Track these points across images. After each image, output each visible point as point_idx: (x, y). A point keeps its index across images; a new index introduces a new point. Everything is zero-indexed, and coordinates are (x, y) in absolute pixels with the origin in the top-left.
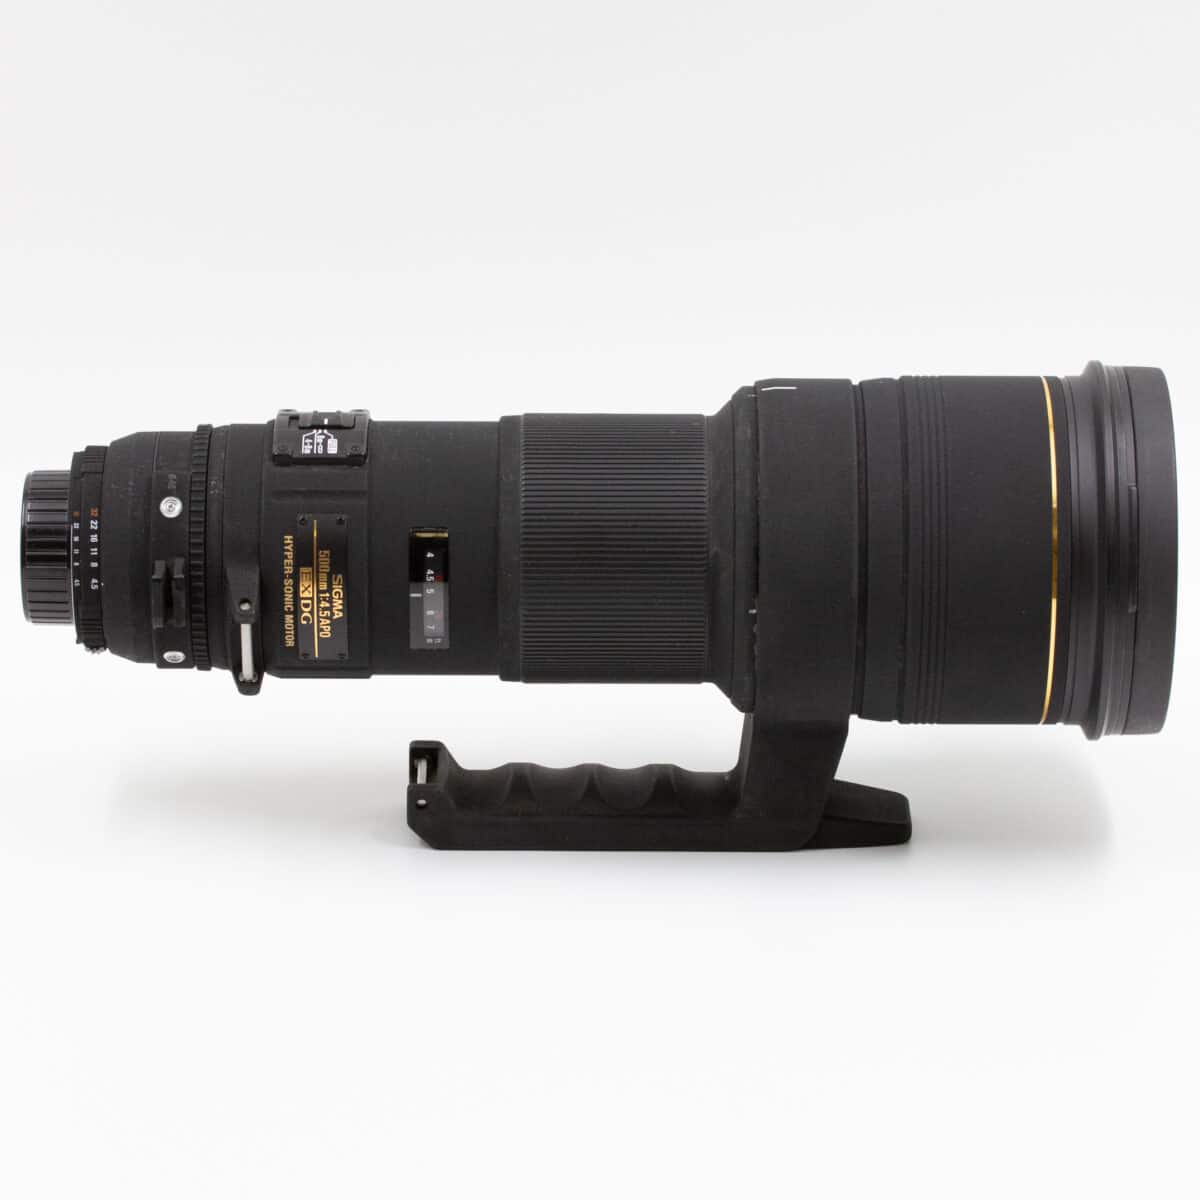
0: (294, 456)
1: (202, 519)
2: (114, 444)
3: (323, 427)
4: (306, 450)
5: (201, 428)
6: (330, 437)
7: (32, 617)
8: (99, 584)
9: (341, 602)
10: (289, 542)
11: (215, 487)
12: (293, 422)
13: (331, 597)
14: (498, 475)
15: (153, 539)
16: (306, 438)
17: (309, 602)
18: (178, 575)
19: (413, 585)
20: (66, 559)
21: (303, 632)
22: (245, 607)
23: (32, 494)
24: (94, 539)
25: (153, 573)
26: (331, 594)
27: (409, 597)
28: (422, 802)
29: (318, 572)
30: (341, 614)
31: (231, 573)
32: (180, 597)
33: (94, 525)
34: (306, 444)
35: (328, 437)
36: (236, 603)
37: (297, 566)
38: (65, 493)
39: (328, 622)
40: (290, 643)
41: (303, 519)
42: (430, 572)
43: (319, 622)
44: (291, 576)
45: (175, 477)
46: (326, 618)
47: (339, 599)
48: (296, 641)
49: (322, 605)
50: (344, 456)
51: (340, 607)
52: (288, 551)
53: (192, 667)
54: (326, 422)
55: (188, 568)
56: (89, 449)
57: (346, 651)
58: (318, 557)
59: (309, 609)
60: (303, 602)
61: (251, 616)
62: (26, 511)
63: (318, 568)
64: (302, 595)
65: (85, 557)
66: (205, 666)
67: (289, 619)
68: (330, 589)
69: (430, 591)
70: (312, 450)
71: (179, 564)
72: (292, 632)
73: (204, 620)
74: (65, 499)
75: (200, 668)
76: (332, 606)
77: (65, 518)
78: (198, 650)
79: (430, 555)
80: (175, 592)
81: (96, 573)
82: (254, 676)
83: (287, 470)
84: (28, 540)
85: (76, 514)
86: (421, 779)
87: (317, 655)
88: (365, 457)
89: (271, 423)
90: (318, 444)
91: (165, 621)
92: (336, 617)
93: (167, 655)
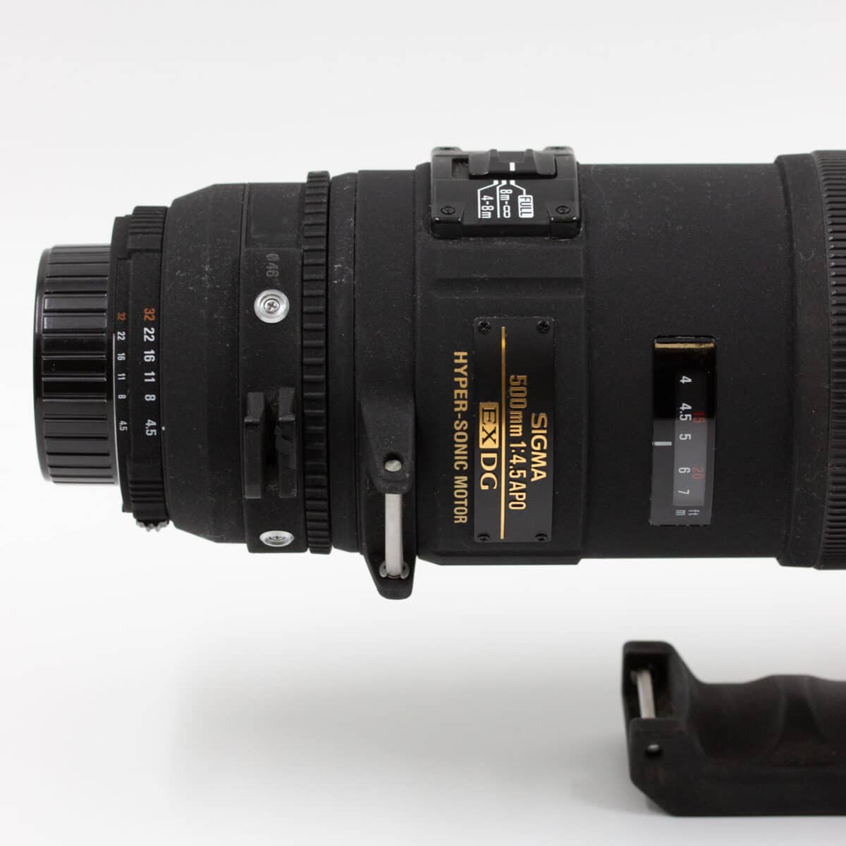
0: (466, 223)
1: (322, 326)
2: (177, 202)
3: (508, 176)
4: (484, 213)
5: (312, 176)
6: (521, 193)
7: (54, 476)
8: (158, 428)
9: (544, 455)
10: (461, 361)
11: (342, 270)
12: (459, 167)
13: (529, 449)
14: (791, 248)
15: (243, 358)
16: (483, 194)
17: (494, 455)
18: (286, 416)
19: (658, 425)
20: (105, 389)
21: (482, 502)
22: (394, 466)
23: (50, 284)
24: (150, 356)
25: (245, 415)
26: (528, 443)
27: (651, 447)
28: (654, 747)
29: (508, 409)
30: (544, 475)
31: (370, 411)
32: (289, 450)
33: (149, 334)
34: (483, 203)
35: (517, 193)
36: (378, 459)
37: (474, 399)
38: (103, 283)
39: (524, 486)
40: (461, 517)
41: (484, 325)
42: (685, 407)
43: (508, 486)
44: (465, 416)
45: (276, 257)
46: (520, 480)
47: (542, 451)
48: (470, 515)
49: (514, 461)
50: (544, 222)
51: (544, 464)
52: (460, 375)
53: (303, 550)
54: (512, 167)
55: (300, 406)
56: (139, 211)
57: (549, 532)
58: (508, 385)
59: (493, 468)
60: (484, 456)
61: (403, 481)
62: (40, 312)
63: (508, 402)
64: (482, 446)
65: (135, 386)
66: (322, 548)
67: (461, 482)
68: (527, 436)
69: (685, 437)
70: (494, 213)
71: (285, 398)
72: (466, 503)
73: (325, 483)
74: (105, 292)
75: (315, 550)
76: (530, 463)
77: (104, 323)
78: (312, 529)
79: (685, 380)
80: (281, 444)
81: (154, 411)
82: (404, 568)
83: (453, 245)
84: (44, 358)
85: (121, 317)
86: (647, 710)
87: (502, 537)
88: (579, 221)
89: (424, 169)
90: (502, 203)
91: (264, 490)
92: (536, 478)
93: (264, 537)
